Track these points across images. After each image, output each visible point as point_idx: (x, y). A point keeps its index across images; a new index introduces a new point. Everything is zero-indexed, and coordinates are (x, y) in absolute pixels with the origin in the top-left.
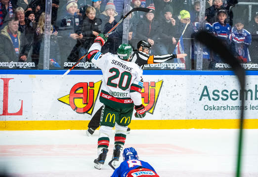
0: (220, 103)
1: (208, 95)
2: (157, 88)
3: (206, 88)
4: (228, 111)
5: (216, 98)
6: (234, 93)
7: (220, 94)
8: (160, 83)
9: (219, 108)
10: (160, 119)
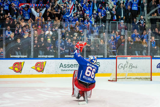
0: (67, 69)
1: (62, 66)
2: (44, 64)
3: (61, 63)
4: (70, 71)
5: (65, 67)
6: (72, 65)
7: (67, 66)
8: (45, 62)
9: (66, 70)
10: (45, 74)
